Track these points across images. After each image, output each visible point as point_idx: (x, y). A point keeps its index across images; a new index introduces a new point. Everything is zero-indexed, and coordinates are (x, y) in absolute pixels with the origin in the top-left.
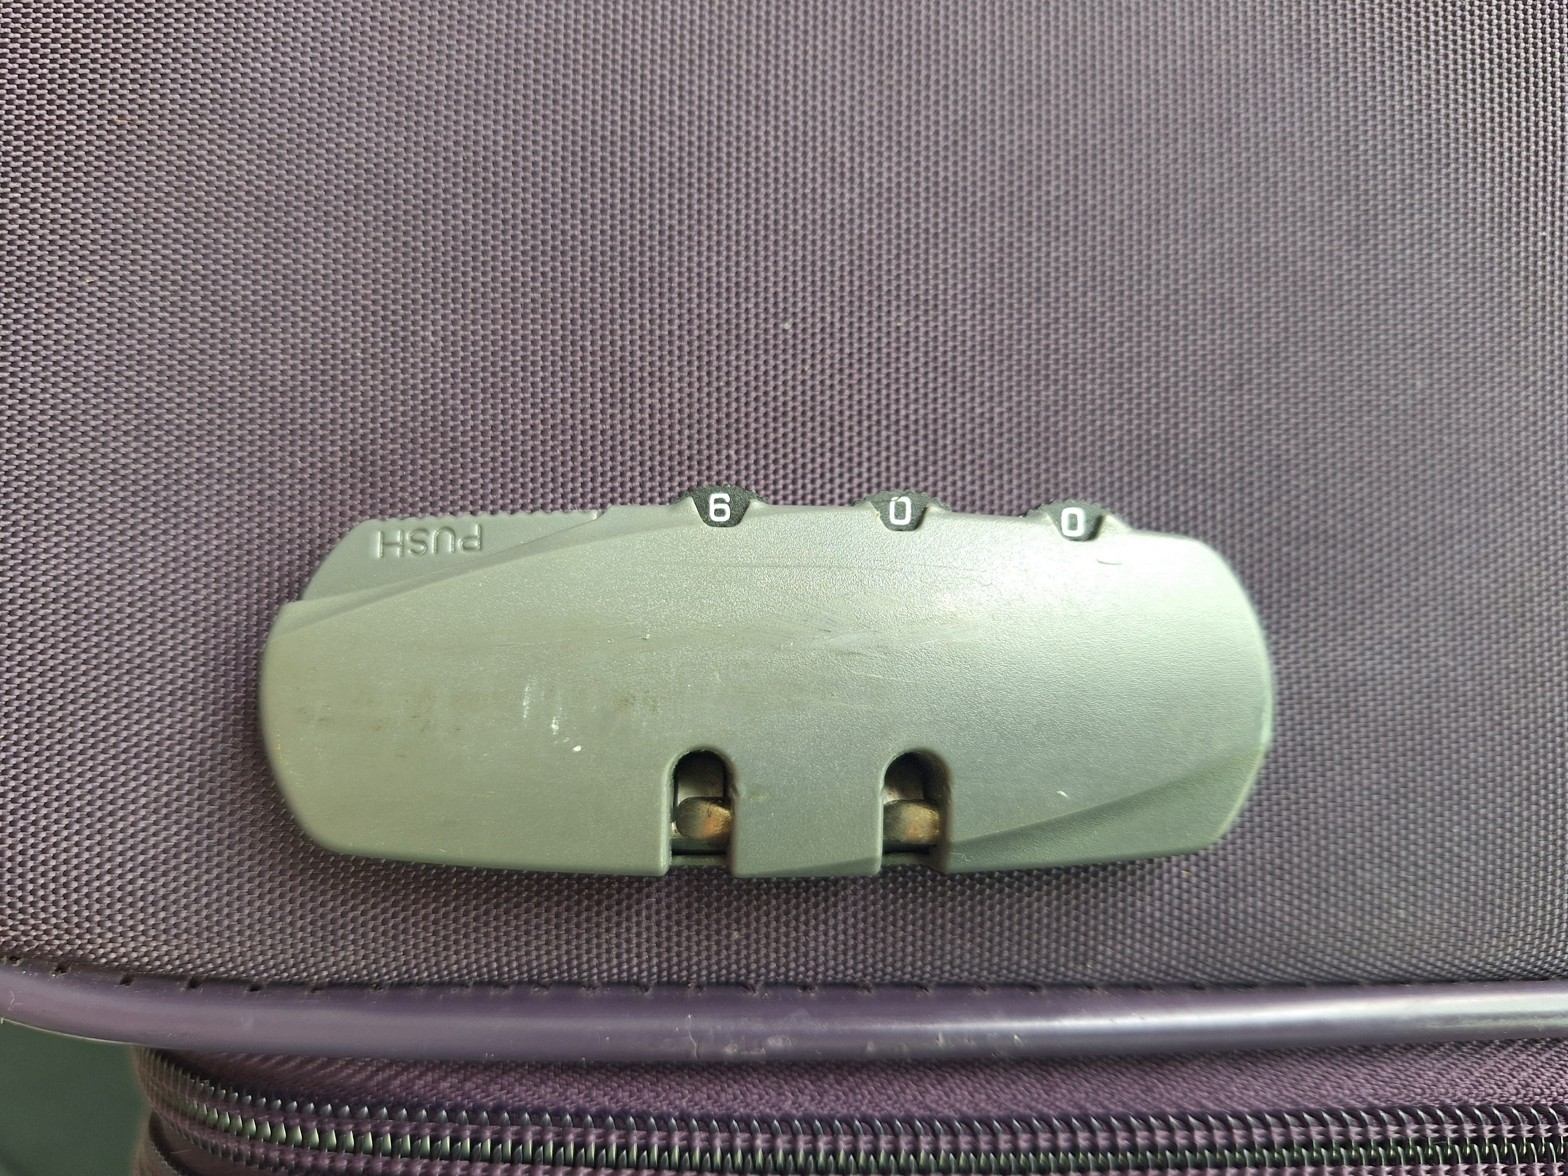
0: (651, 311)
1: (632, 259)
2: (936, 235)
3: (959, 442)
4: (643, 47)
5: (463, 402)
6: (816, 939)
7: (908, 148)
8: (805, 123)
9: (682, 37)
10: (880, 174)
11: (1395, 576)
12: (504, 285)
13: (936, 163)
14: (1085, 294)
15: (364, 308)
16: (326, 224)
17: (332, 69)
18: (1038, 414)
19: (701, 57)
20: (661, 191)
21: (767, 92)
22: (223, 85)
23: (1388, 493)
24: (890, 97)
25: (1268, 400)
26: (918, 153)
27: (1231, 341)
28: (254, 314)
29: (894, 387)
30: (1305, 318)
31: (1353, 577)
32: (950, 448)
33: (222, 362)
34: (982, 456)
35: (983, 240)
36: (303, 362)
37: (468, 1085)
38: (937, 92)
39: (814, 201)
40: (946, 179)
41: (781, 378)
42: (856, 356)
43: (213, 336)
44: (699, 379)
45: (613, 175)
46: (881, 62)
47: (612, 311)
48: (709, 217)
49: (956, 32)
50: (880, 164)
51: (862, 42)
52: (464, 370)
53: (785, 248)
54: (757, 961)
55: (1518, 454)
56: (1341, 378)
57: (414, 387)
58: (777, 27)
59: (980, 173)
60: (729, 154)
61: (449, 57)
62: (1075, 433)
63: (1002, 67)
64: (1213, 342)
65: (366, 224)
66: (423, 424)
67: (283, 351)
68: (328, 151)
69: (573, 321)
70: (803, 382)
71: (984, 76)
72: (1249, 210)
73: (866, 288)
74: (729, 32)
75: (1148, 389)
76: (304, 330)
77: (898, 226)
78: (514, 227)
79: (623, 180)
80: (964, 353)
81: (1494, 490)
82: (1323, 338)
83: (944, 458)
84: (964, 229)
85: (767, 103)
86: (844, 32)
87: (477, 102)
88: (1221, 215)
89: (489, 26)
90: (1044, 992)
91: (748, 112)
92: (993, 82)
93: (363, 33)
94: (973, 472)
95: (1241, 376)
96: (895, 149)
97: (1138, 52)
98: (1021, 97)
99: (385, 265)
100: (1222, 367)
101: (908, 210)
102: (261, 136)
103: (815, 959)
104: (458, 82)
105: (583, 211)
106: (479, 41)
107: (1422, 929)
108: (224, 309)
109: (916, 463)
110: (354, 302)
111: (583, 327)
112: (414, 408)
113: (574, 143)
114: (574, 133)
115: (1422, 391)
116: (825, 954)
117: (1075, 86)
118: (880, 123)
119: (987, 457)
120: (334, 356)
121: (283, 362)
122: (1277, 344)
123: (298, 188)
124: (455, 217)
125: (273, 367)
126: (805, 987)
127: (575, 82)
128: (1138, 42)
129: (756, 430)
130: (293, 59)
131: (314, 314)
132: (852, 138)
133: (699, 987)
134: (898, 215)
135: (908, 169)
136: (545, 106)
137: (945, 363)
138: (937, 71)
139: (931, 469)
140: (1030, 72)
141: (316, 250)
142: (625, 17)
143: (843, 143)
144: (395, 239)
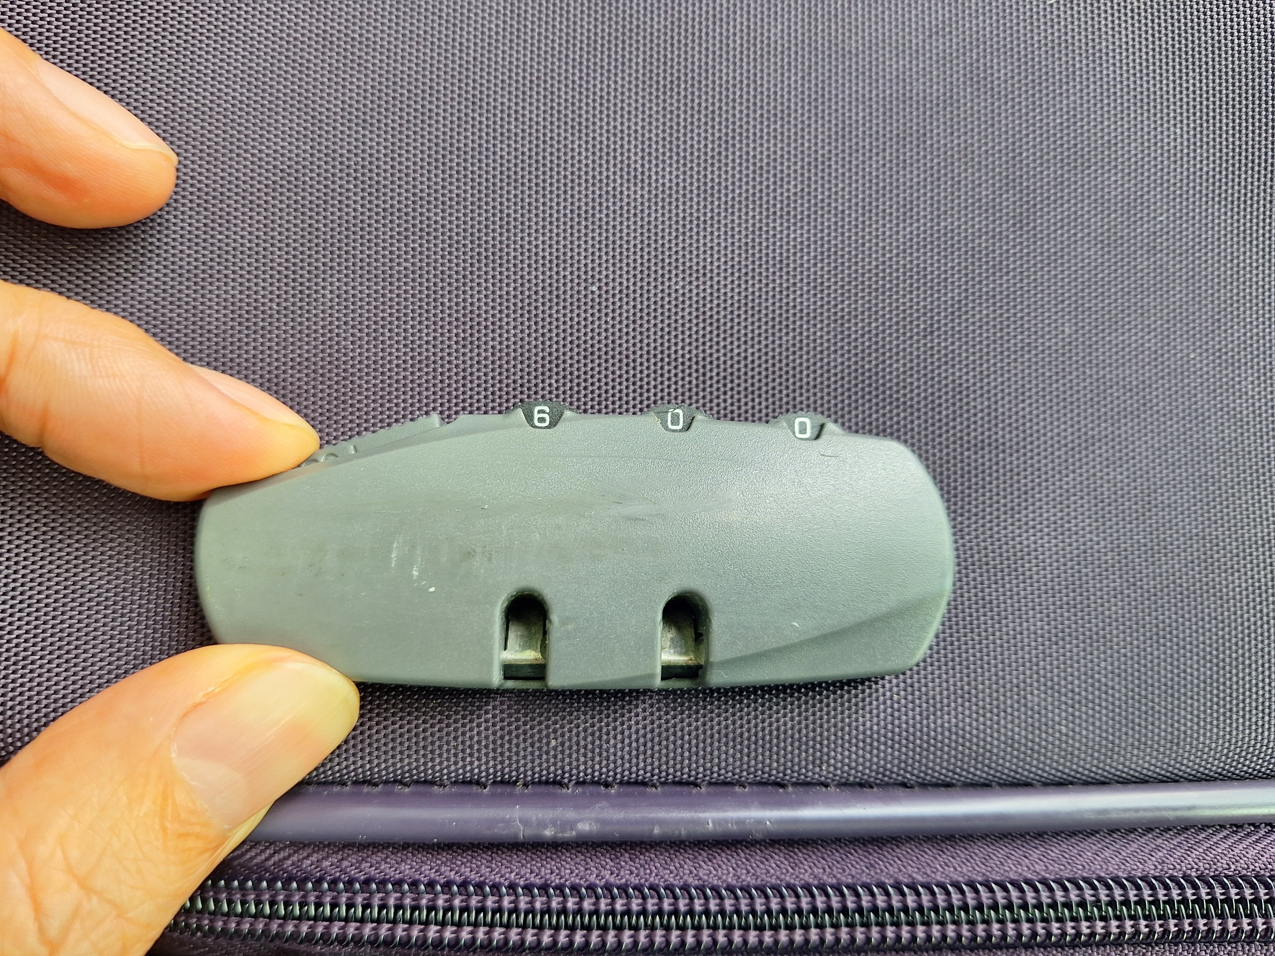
0: (494, 277)
1: (479, 238)
2: (705, 222)
3: (722, 374)
4: (488, 81)
5: (353, 343)
6: (615, 746)
7: (685, 158)
8: (608, 139)
9: (517, 74)
10: (664, 177)
11: (1050, 473)
12: (384, 256)
13: (705, 169)
14: (815, 265)
15: (279, 272)
16: (251, 210)
17: (256, 94)
18: (780, 354)
19: (531, 89)
20: (501, 188)
21: (580, 116)
22: (174, 105)
23: (1044, 412)
24: (671, 120)
25: (953, 343)
26: (692, 161)
27: (925, 299)
28: (196, 276)
29: (674, 333)
30: (980, 282)
31: (1018, 474)
32: (715, 379)
33: (171, 311)
34: (739, 385)
35: (740, 225)
36: (233, 312)
37: (345, 863)
38: (706, 116)
39: (614, 196)
40: (712, 180)
41: (590, 327)
42: (646, 311)
43: (164, 291)
44: (529, 327)
45: (465, 176)
46: (665, 93)
47: (464, 277)
48: (537, 208)
49: (721, 71)
50: (664, 169)
51: (651, 78)
52: (353, 319)
53: (593, 231)
54: (570, 764)
55: (1143, 382)
56: (1008, 326)
57: (315, 331)
58: (588, 67)
59: (738, 176)
60: (551, 162)
61: (344, 87)
62: (808, 368)
63: (755, 97)
64: (911, 300)
65: (281, 210)
66: (322, 359)
67: (218, 304)
68: (253, 155)
69: (435, 284)
70: (606, 330)
71: (741, 104)
72: (939, 201)
73: (653, 261)
74: (552, 71)
75: (863, 336)
76: (233, 288)
77: (677, 215)
78: (392, 214)
79: (473, 180)
80: (725, 308)
81: (1125, 409)
82: (994, 296)
83: (711, 386)
84: (726, 217)
85: (580, 124)
86: (637, 71)
87: (364, 121)
88: (918, 206)
89: (374, 65)
90: (790, 789)
91: (566, 131)
92: (748, 108)
93: (279, 68)
94: (732, 397)
95: (932, 325)
96: (675, 158)
97: (857, 84)
98: (768, 119)
99: (295, 241)
100: (918, 318)
101: (684, 203)
102: (202, 143)
103: (615, 762)
104: (350, 106)
105: (443, 203)
106: (366, 76)
107: (1080, 741)
108: (173, 271)
109: (690, 390)
110: (272, 268)
111: (442, 288)
112: (315, 347)
113: (437, 152)
114: (437, 145)
115: (1070, 336)
116: (622, 758)
117: (809, 111)
118: (664, 139)
119: (743, 385)
120: (256, 308)
121: (217, 311)
122: (960, 301)
123: (230, 182)
124: (348, 206)
125: (210, 316)
126: (607, 785)
127: (438, 107)
128: (857, 77)
129: (571, 365)
130: (227, 86)
131: (241, 276)
132: (643, 150)
133: (526, 785)
134: (677, 207)
135: (684, 173)
136: (415, 125)
137: (711, 317)
138: (707, 100)
139: (701, 394)
140: (775, 100)
141: (243, 229)
142: (475, 59)
143: (636, 154)
144: (303, 222)
